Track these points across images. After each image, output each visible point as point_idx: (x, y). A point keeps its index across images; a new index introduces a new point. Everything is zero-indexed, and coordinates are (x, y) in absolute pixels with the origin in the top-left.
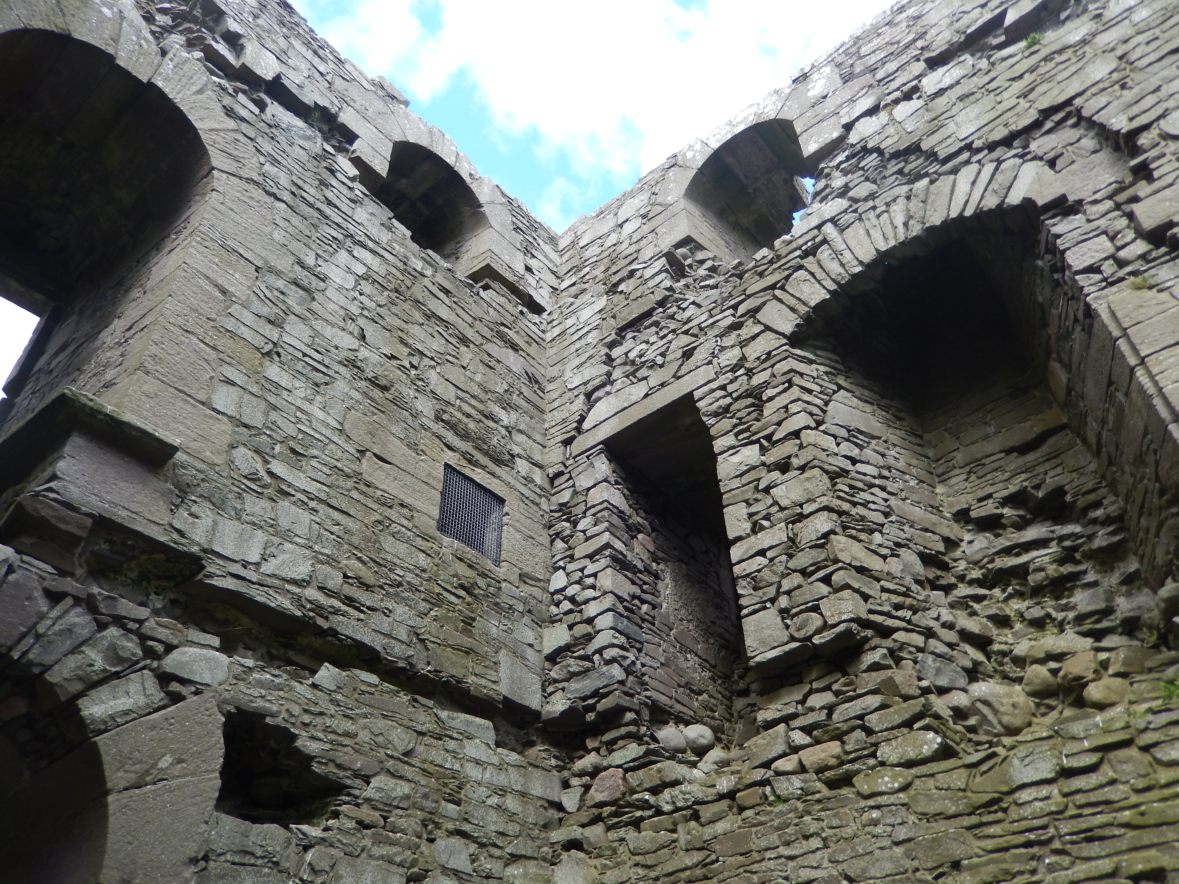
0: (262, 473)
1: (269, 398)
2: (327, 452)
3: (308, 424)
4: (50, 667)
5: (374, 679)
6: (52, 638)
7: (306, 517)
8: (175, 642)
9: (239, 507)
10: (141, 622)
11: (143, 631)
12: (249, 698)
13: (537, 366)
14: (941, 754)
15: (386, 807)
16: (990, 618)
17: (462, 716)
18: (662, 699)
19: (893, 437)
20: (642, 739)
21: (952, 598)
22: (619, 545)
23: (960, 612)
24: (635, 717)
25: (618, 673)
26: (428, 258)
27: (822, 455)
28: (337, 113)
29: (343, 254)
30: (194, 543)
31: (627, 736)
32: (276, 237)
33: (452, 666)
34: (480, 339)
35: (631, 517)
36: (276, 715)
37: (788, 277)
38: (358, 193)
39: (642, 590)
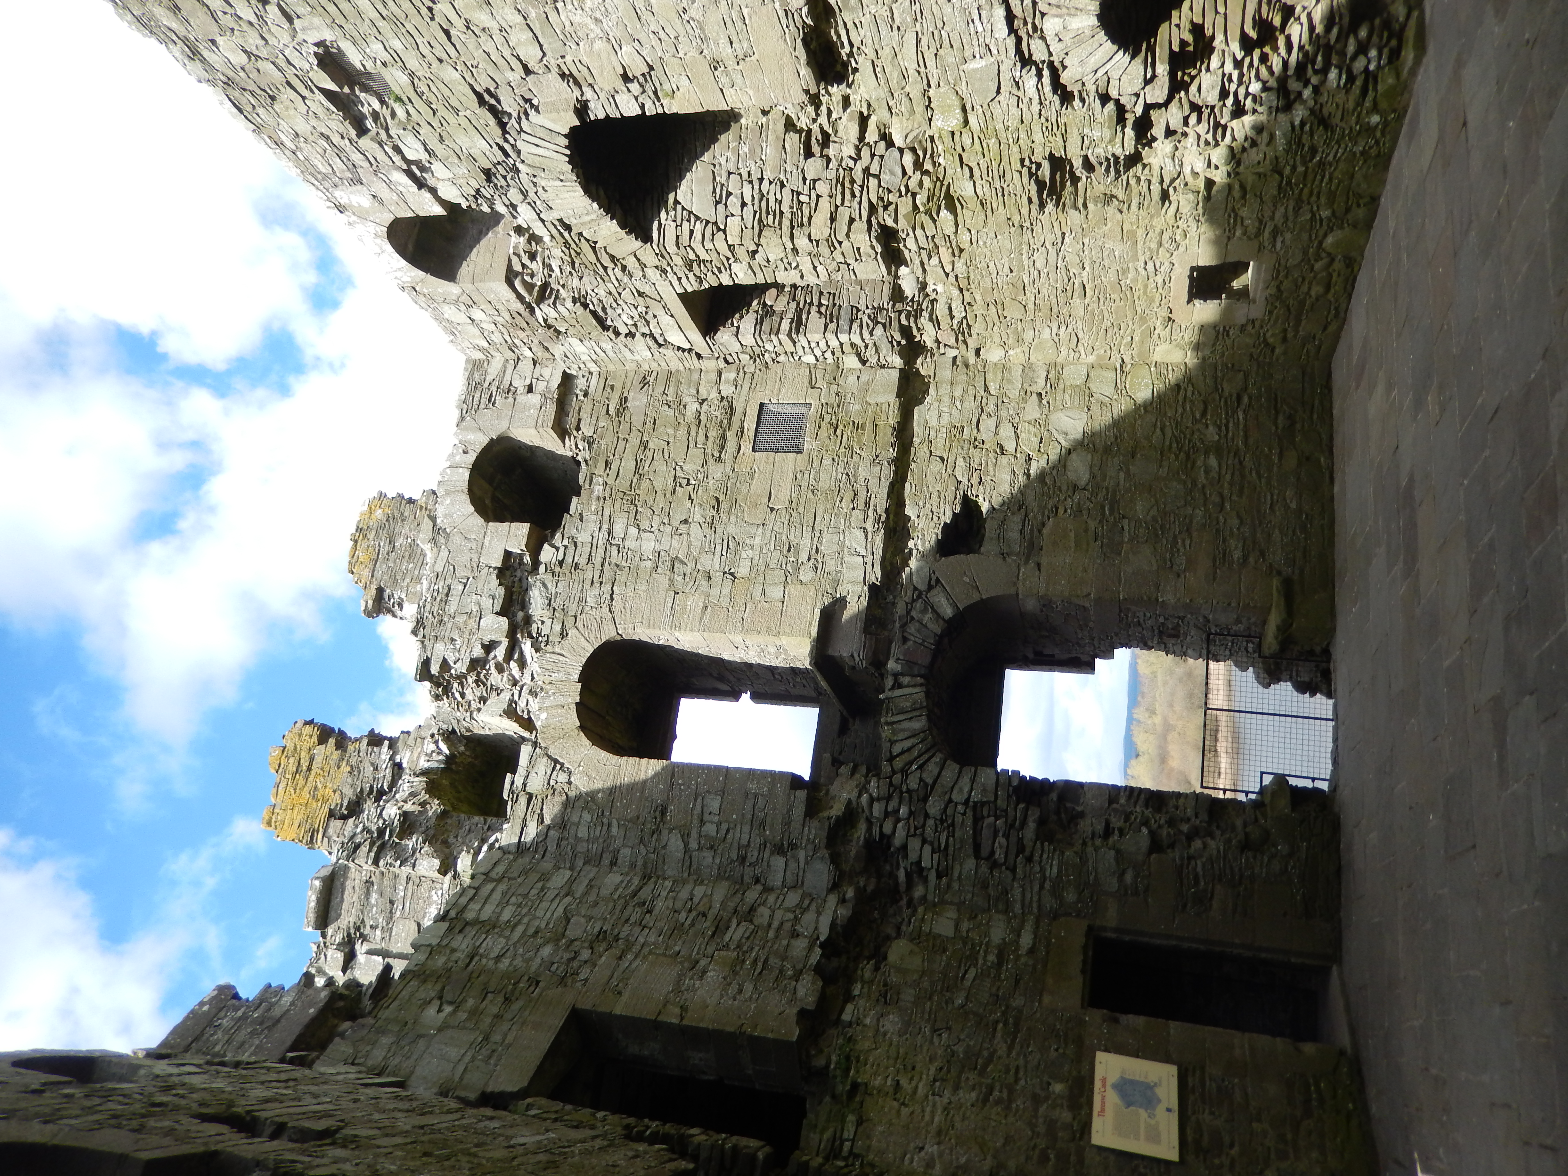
0: (810, 564)
1: (762, 570)
2: (781, 531)
3: (768, 545)
4: (935, 633)
5: (907, 485)
6: (923, 636)
7: (826, 537)
8: (911, 586)
11: (910, 601)
12: (931, 548)
13: (630, 379)
14: (952, 209)
15: (971, 470)
16: (844, 110)
17: (916, 428)
18: (887, 291)
19: (707, 157)
20: (916, 311)
21: (830, 131)
22: (785, 325)
23: (841, 128)
24: (903, 316)
25: (879, 330)
26: (588, 481)
27: (748, 233)
28: (495, 568)
29: (628, 543)
30: (863, 590)
31: (916, 322)
32: (644, 588)
33: (887, 435)
34: (635, 432)
35: (757, 312)
36: (937, 535)
37: (588, 241)
38: (565, 542)
39: (811, 304)
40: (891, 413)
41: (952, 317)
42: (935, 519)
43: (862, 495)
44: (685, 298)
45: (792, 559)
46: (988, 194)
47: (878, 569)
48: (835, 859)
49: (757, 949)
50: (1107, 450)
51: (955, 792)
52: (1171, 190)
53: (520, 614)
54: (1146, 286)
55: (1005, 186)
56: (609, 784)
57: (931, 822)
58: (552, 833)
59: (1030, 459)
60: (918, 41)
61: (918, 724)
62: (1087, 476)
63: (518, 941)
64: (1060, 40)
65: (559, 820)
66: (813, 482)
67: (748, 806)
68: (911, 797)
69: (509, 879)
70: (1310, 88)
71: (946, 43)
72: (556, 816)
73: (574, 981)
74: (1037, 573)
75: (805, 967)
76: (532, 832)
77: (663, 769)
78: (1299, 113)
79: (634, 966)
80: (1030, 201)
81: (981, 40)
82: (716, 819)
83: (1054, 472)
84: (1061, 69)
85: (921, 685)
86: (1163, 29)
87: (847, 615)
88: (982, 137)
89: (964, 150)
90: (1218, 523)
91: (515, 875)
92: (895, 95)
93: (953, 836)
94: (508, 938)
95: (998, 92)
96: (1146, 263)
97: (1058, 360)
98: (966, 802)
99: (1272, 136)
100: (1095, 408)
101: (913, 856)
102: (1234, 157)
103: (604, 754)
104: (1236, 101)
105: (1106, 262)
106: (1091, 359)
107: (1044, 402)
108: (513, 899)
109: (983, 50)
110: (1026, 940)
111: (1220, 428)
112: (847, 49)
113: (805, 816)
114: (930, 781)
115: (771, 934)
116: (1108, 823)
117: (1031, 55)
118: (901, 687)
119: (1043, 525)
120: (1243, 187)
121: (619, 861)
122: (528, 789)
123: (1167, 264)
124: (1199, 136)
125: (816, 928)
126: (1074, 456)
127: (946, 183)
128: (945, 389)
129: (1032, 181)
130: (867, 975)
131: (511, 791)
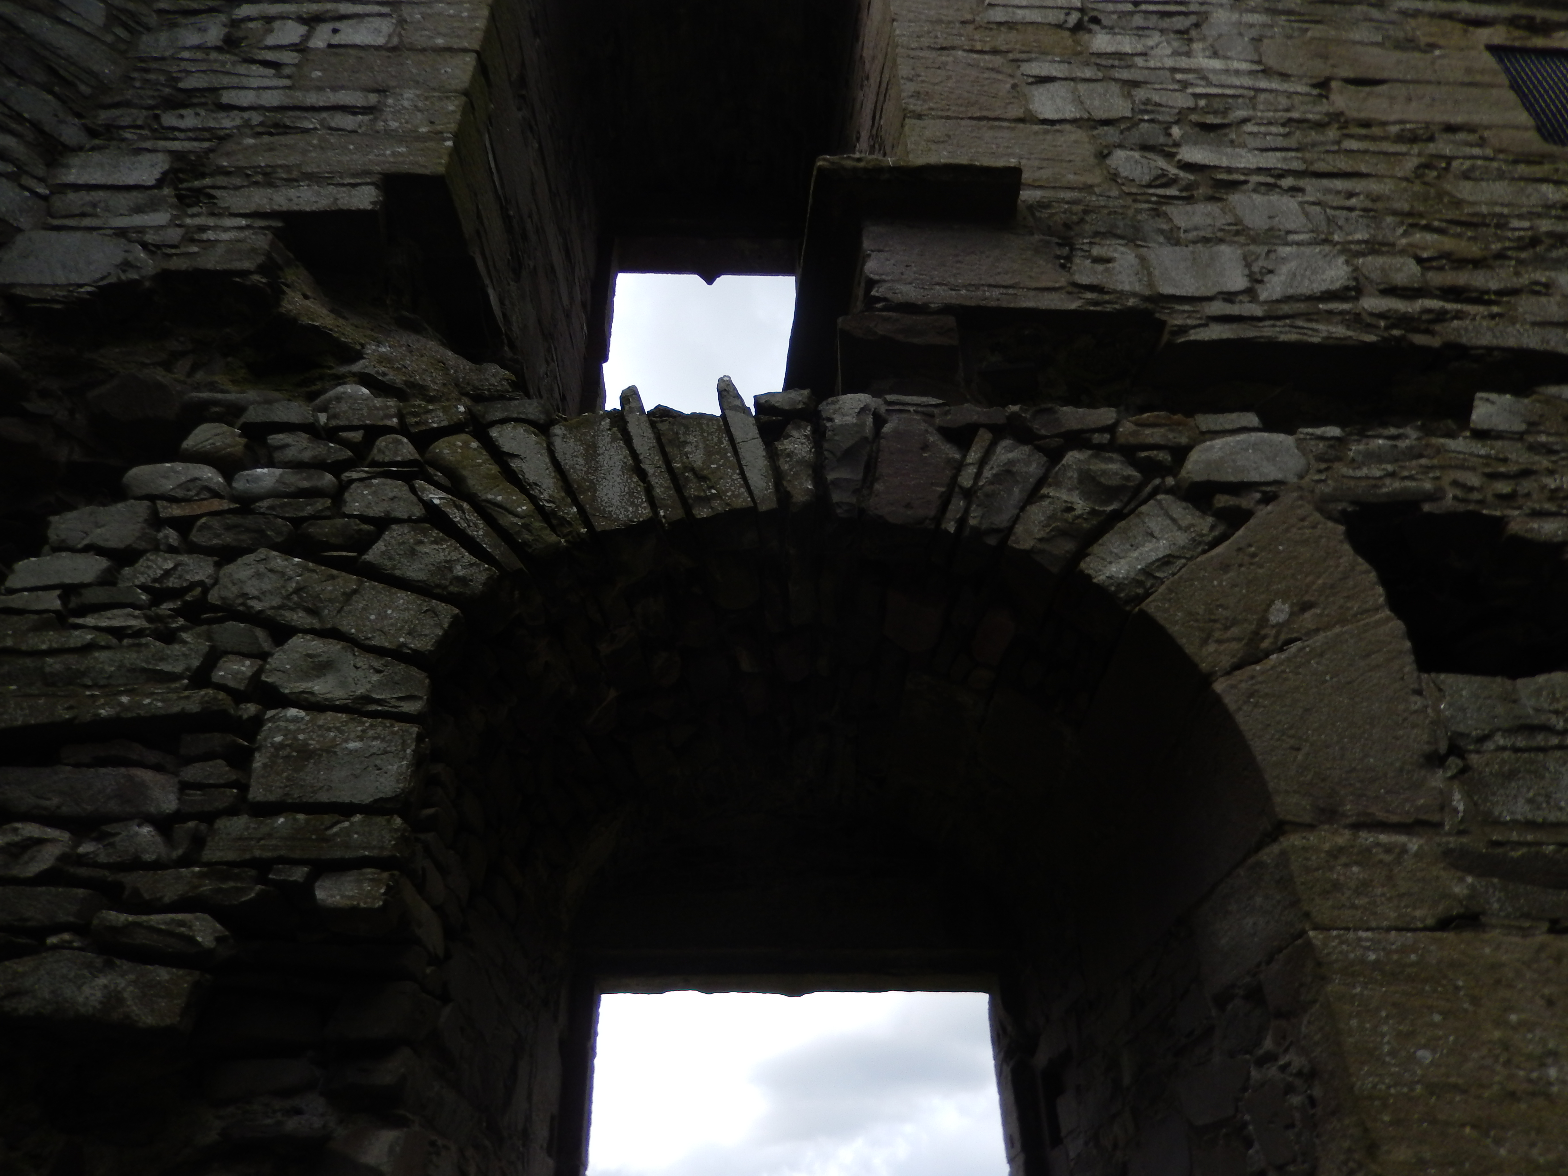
0: (1173, 171)
1: (1117, 75)
2: (1261, 107)
3: (1203, 83)
4: (1010, 529)
6: (989, 489)
8: (1184, 440)
9: (1165, 227)
10: (1111, 429)
11: (1122, 440)
30: (1125, 296)
42: (1502, 489)
47: (1221, 333)
57: (198, 571)
66: (1461, 167)
67: (344, 98)
68: (314, 497)
74: (1426, 916)
82: (316, 42)
98: (259, 692)
113: (286, 216)
118: (772, 428)
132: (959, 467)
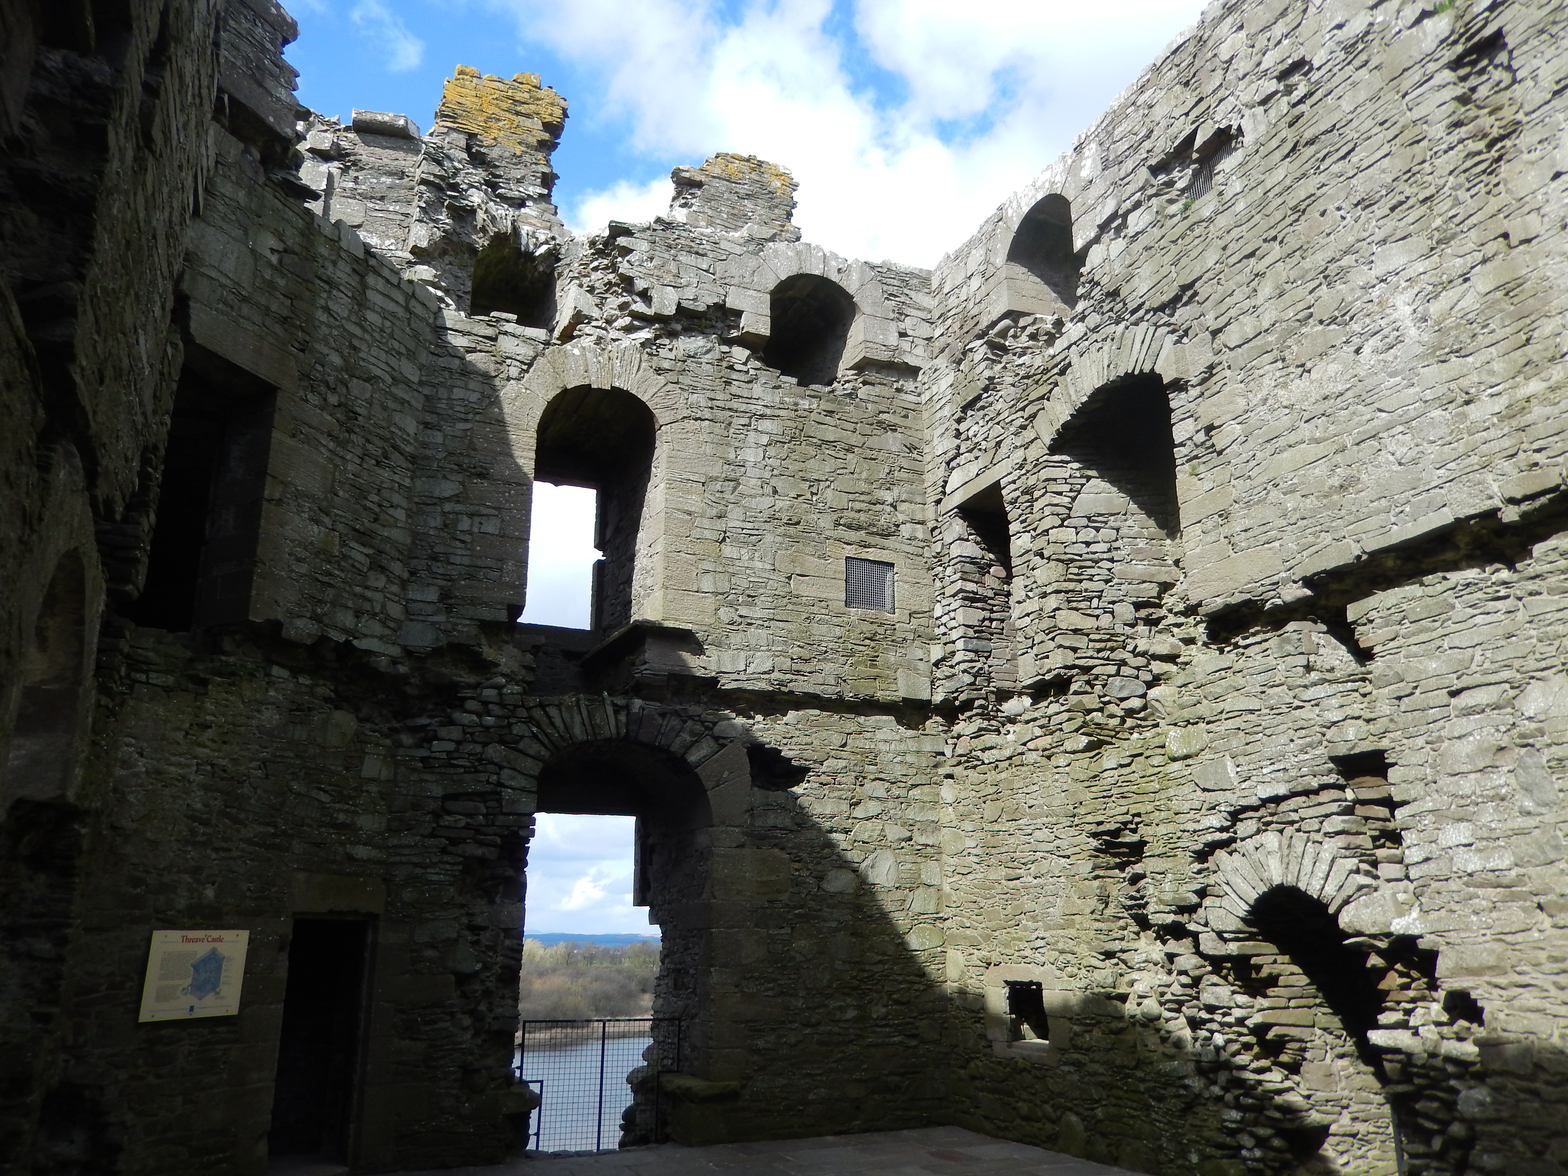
0: (736, 618)
1: (729, 570)
2: (768, 588)
3: (754, 575)
4: (671, 745)
5: (817, 712)
6: (667, 733)
7: (763, 632)
8: (717, 719)
9: (729, 642)
10: (700, 716)
11: (702, 719)
12: (756, 739)
13: (914, 434)
14: (1089, 748)
15: (834, 774)
16: (1181, 640)
17: (873, 718)
18: (1007, 685)
19: (1133, 507)
20: (988, 714)
21: (1160, 626)
22: (971, 586)
23: (1164, 636)
24: (983, 702)
25: (967, 679)
26: (813, 393)
27: (1060, 549)
28: (724, 301)
29: (752, 434)
30: (712, 671)
31: (977, 714)
32: (708, 451)
33: (865, 690)
34: (862, 439)
35: (983, 558)
36: (770, 743)
37: (1050, 391)
38: (752, 372)
39: (992, 611)
40: (888, 693)
41: (983, 750)
42: (785, 741)
43: (806, 668)
44: (996, 487)
45: (740, 599)
46: (1105, 782)
47: (733, 685)
48: (437, 652)
49: (343, 576)
50: (858, 908)
51: (510, 772)
52: (1115, 961)
53: (679, 327)
54: (1020, 939)
55: (1113, 799)
56: (508, 419)
57: (479, 749)
58: (457, 362)
59: (846, 833)
60: (1252, 712)
61: (577, 731)
62: (832, 890)
63: (345, 330)
64: (1257, 849)
65: (470, 368)
66: (817, 618)
67: (489, 562)
68: (503, 727)
69: (409, 319)
70: (1221, 1093)
71: (1251, 738)
72: (474, 365)
73: (305, 389)
74: (734, 845)
75: (326, 625)
76: (458, 341)
77: (525, 474)
78: (1196, 1083)
79: (322, 449)
80: (1100, 823)
81: (1254, 773)
82: (476, 530)
83: (834, 857)
84: (1229, 850)
85: (618, 733)
86: (1271, 948)
87: (686, 656)
88: (1160, 776)
89: (1147, 758)
90: (791, 1022)
91: (413, 325)
92: (1199, 690)
93: (465, 772)
94: (348, 319)
95: (1205, 790)
96: (1043, 939)
97: (944, 856)
98: (500, 784)
99: (1172, 1058)
100: (899, 895)
101: (443, 732)
102: (1150, 1021)
103: (538, 413)
104: (1204, 1022)
105: (1042, 900)
106: (947, 888)
107: (903, 844)
108: (388, 324)
109: (1245, 774)
110: (361, 852)
111: (883, 1019)
112: (1242, 643)
113: (481, 621)
114: (521, 746)
115: (358, 589)
116: (484, 929)
117: (1241, 820)
118: (617, 711)
119: (783, 849)
120: (1121, 1031)
121: (429, 432)
122: (501, 337)
123: (1043, 959)
124: (1169, 986)
125: (365, 636)
126: (852, 875)
127: (1114, 741)
128: (912, 745)
129: (1118, 825)
130: (320, 690)
131: (499, 320)
132: (661, 725)
